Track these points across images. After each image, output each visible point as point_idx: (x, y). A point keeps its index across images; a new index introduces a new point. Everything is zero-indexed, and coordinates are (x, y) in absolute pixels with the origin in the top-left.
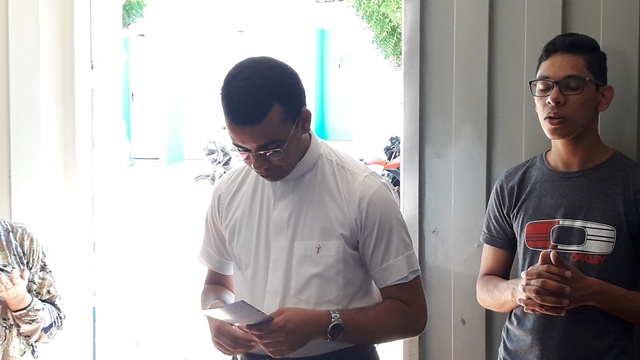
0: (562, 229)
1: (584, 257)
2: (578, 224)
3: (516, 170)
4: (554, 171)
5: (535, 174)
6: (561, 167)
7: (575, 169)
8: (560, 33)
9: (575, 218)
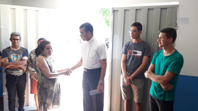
0: (134, 52)
1: (137, 56)
2: (136, 51)
3: (128, 43)
4: (133, 43)
5: (130, 44)
6: (134, 43)
7: (136, 43)
8: (135, 22)
9: (136, 50)
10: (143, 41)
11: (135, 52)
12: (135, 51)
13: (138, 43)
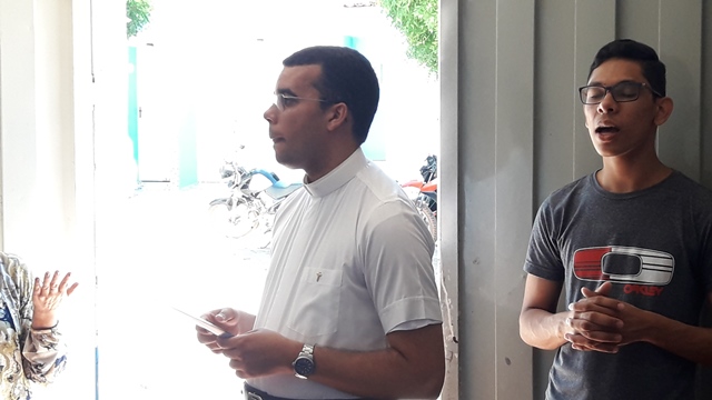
0: (614, 257)
1: (638, 288)
2: (632, 251)
4: (605, 192)
9: (628, 245)
10: (676, 179)
11: (625, 256)
12: (621, 250)
13: (638, 194)
